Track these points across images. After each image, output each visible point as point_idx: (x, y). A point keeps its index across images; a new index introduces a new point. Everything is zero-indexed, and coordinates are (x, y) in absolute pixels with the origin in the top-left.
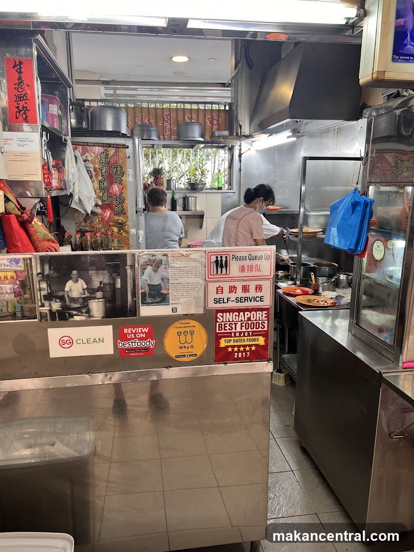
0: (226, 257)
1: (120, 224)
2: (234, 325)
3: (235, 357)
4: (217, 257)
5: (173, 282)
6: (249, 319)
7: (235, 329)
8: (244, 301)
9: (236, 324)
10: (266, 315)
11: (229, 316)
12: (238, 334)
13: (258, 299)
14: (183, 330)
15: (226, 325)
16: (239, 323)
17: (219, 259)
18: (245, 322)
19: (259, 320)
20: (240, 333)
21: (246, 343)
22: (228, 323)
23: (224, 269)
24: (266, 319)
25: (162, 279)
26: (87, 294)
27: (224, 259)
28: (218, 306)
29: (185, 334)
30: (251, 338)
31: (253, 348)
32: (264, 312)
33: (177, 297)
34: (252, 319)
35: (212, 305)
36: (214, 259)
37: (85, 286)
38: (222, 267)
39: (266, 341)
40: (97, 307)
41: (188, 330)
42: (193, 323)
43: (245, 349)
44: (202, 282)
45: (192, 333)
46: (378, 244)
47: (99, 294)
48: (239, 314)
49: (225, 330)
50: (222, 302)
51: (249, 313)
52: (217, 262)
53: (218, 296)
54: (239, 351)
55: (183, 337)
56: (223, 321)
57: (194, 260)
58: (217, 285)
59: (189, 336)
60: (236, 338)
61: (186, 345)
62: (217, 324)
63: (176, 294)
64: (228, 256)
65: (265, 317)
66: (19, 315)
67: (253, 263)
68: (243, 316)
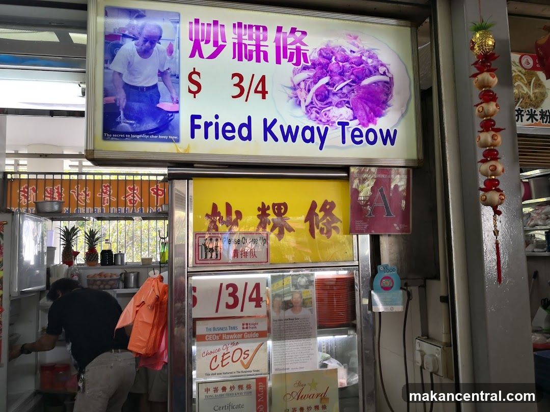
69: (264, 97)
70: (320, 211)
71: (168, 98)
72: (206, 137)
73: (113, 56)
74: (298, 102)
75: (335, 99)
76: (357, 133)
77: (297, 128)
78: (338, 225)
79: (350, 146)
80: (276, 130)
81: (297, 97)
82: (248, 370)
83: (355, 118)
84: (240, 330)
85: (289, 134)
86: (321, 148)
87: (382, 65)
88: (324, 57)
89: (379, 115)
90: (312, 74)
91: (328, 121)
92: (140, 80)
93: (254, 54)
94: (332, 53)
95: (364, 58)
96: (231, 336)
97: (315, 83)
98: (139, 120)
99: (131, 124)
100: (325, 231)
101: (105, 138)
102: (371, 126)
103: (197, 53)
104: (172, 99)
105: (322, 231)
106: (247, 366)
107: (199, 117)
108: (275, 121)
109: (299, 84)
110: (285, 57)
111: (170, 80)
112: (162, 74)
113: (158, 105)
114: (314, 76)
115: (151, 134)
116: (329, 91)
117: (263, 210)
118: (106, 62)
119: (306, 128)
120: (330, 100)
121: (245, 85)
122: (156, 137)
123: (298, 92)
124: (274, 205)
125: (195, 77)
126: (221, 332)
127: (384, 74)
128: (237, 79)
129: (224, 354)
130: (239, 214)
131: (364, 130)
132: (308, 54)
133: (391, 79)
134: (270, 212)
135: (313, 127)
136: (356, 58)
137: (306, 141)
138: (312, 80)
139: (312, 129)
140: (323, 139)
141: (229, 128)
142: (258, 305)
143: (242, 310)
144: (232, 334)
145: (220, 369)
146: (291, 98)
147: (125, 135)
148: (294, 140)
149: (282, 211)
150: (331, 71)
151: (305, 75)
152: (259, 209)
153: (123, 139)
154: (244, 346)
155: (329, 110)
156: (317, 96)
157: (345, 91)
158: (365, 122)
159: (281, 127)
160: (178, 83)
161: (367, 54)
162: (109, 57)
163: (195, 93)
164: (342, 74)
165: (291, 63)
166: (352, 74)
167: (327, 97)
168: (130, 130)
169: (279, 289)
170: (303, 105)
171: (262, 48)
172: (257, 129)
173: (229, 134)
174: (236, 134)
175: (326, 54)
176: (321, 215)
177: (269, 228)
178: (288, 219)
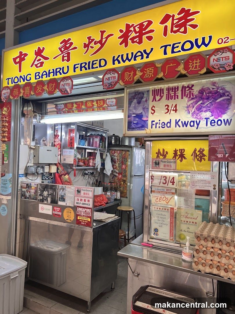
0: (80, 189)
1: (124, 181)
3: (82, 224)
6: (86, 211)
7: (82, 214)
8: (84, 204)
11: (80, 209)
12: (82, 216)
13: (88, 205)
16: (83, 212)
19: (89, 212)
21: (85, 219)
22: (80, 211)
23: (79, 193)
24: (91, 212)
25: (64, 194)
26: (48, 196)
28: (77, 205)
31: (87, 222)
32: (90, 210)
33: (67, 200)
35: (76, 204)
36: (77, 189)
39: (91, 220)
40: (49, 200)
41: (69, 211)
42: (71, 209)
44: (74, 196)
45: (70, 212)
47: (50, 196)
49: (79, 213)
51: (86, 209)
53: (78, 202)
54: (83, 222)
55: (68, 213)
57: (72, 189)
58: (77, 198)
60: (82, 217)
61: (69, 216)
62: (77, 211)
66: (34, 199)
67: (87, 192)
68: (84, 210)
69: (176, 112)
70: (198, 152)
71: (145, 116)
72: (156, 128)
73: (131, 105)
74: (189, 112)
75: (204, 109)
76: (213, 122)
77: (188, 121)
78: (205, 157)
79: (210, 127)
80: (180, 123)
81: (188, 110)
82: (168, 204)
83: (212, 116)
84: (166, 191)
85: (185, 124)
86: (197, 129)
87: (227, 92)
89: (224, 113)
90: (195, 101)
91: (201, 118)
92: (138, 111)
93: (173, 96)
94: (204, 91)
95: (218, 90)
96: (163, 193)
97: (196, 104)
98: (137, 124)
100: (199, 160)
101: (128, 130)
102: (219, 118)
103: (154, 100)
104: (146, 116)
105: (198, 159)
106: (168, 203)
107: (154, 121)
108: (180, 120)
109: (190, 105)
110: (185, 96)
111: (146, 110)
112: (144, 109)
113: (142, 119)
115: (140, 128)
116: (201, 106)
117: (176, 151)
118: (129, 107)
119: (191, 121)
120: (202, 110)
121: (170, 108)
123: (189, 108)
124: (180, 150)
125: (153, 108)
126: (159, 190)
127: (228, 95)
128: (167, 107)
129: (160, 198)
130: (167, 153)
131: (216, 120)
132: (194, 93)
133: (231, 97)
134: (178, 152)
135: (194, 121)
136: (215, 91)
137: (191, 126)
139: (194, 122)
140: (198, 125)
141: (163, 124)
142: (173, 184)
143: (168, 185)
144: (163, 192)
145: (159, 202)
146: (186, 111)
147: (133, 129)
148: (186, 126)
149: (183, 152)
150: (203, 98)
151: (192, 101)
152: (174, 151)
154: (167, 196)
155: (201, 114)
156: (197, 109)
157: (209, 105)
158: (217, 116)
159: (182, 122)
160: (148, 111)
161: (220, 88)
163: (153, 114)
164: (208, 99)
165: (187, 98)
166: (213, 98)
167: (201, 109)
168: (134, 127)
169: (180, 179)
170: (191, 113)
171: (176, 94)
172: (173, 123)
173: (163, 126)
174: (166, 126)
175: (201, 92)
176: (198, 153)
177: (177, 157)
178: (184, 154)
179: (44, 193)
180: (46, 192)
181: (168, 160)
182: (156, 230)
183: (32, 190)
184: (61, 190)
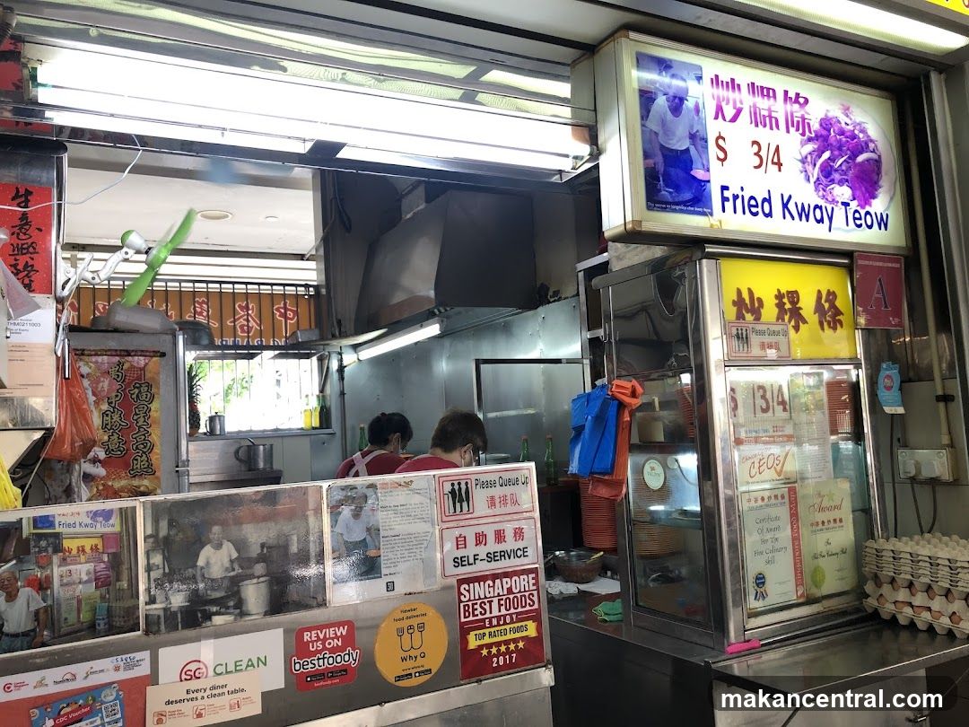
0: (467, 483)
2: (488, 604)
3: (495, 665)
4: (453, 485)
5: (386, 534)
6: (510, 591)
7: (491, 613)
8: (498, 558)
9: (490, 602)
10: (534, 581)
11: (479, 590)
12: (495, 622)
13: (519, 553)
14: (405, 624)
15: (475, 607)
16: (496, 601)
17: (456, 487)
18: (504, 598)
19: (525, 591)
20: (498, 618)
21: (508, 637)
22: (479, 602)
23: (465, 504)
24: (535, 588)
25: (368, 530)
26: (238, 570)
27: (463, 487)
28: (461, 571)
29: (411, 631)
30: (516, 625)
31: (521, 645)
32: (531, 576)
33: (393, 561)
34: (514, 590)
36: (448, 488)
37: (235, 555)
38: (461, 501)
39: (539, 629)
40: (254, 594)
41: (414, 622)
43: (508, 649)
44: (432, 529)
45: (421, 627)
46: (651, 465)
47: (259, 569)
48: (494, 583)
49: (474, 615)
50: (466, 563)
51: (508, 580)
52: (453, 492)
53: (460, 554)
54: (498, 654)
55: (406, 636)
56: (469, 600)
57: (418, 492)
58: (457, 532)
59: (417, 635)
60: (492, 630)
61: (413, 653)
62: (462, 605)
63: (393, 557)
64: (469, 481)
65: (534, 584)
66: (101, 626)
67: (507, 490)
68: (501, 587)
69: (780, 170)
70: (825, 301)
72: (735, 211)
73: (648, 111)
74: (807, 177)
75: (836, 176)
76: (857, 215)
77: (810, 205)
78: (842, 318)
79: (854, 230)
80: (791, 206)
81: (806, 171)
82: (780, 478)
83: (854, 199)
84: (771, 433)
85: (803, 213)
86: (830, 230)
87: (872, 141)
88: (824, 128)
89: (874, 197)
90: (816, 146)
91: (833, 200)
92: (674, 141)
93: (767, 120)
94: (831, 124)
95: (856, 132)
96: (765, 440)
97: (820, 157)
98: (677, 188)
99: (670, 193)
100: (832, 325)
101: (648, 208)
102: (868, 208)
103: (720, 115)
104: (704, 165)
105: (829, 323)
106: (780, 474)
107: (728, 188)
108: (790, 197)
109: (806, 157)
110: (793, 126)
111: (700, 143)
112: (693, 137)
113: (692, 173)
114: (818, 148)
115: (688, 206)
116: (831, 167)
117: (779, 296)
118: (642, 118)
119: (816, 207)
120: (832, 177)
121: (763, 153)
122: (692, 209)
123: (806, 165)
124: (788, 292)
125: (721, 142)
126: (756, 435)
127: (873, 151)
128: (756, 148)
129: (761, 460)
130: (760, 300)
131: (863, 212)
132: (811, 123)
133: (879, 156)
134: (785, 300)
135: (821, 206)
136: (850, 131)
137: (818, 221)
138: (816, 153)
139: (821, 208)
140: (831, 219)
141: (753, 202)
142: (784, 409)
145: (758, 477)
146: (801, 172)
147: (665, 206)
148: (807, 219)
149: (796, 300)
150: (831, 144)
151: (810, 147)
152: (776, 296)
153: (664, 210)
154: (776, 451)
155: (833, 188)
156: (822, 171)
157: (844, 168)
158: (863, 203)
159: (796, 204)
160: (707, 148)
161: (858, 127)
162: (645, 113)
164: (840, 149)
165: (798, 133)
166: (848, 149)
167: (830, 174)
168: (671, 200)
170: (813, 180)
171: (773, 114)
172: (777, 205)
173: (754, 210)
174: (759, 209)
175: (826, 123)
176: (827, 306)
177: (787, 318)
178: (800, 308)
179: (201, 562)
180: (219, 546)
181: (768, 326)
182: (760, 580)
183: (64, 561)
184: (346, 511)
